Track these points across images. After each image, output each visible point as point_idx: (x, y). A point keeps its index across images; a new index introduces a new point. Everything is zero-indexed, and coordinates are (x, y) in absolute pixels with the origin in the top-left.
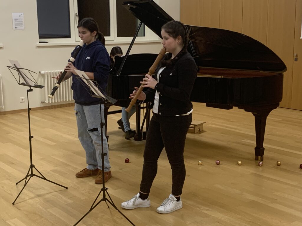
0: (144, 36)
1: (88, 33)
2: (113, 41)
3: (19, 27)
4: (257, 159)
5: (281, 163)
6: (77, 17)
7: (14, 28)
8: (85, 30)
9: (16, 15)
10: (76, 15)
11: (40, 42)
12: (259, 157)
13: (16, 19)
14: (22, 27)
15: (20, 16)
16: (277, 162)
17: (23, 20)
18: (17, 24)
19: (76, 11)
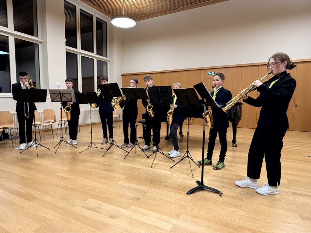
6: (82, 87)
13: (57, 85)
17: (60, 86)
19: (81, 84)
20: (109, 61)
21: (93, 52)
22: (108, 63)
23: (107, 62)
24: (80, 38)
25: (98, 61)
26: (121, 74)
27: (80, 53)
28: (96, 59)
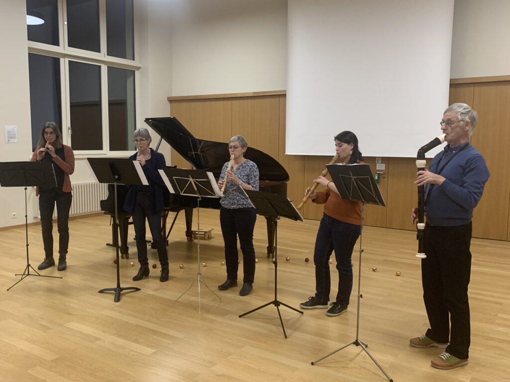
2: (106, 154)
3: (11, 140)
4: (268, 257)
5: (289, 259)
6: (70, 131)
7: (7, 141)
9: (9, 128)
10: (69, 129)
12: (271, 255)
13: (9, 132)
14: (16, 140)
15: (13, 129)
16: (287, 258)
17: (16, 133)
18: (9, 137)
19: (69, 125)
20: (138, 68)
21: (99, 51)
22: (137, 73)
23: (134, 71)
24: (66, 23)
25: (112, 70)
26: (168, 98)
27: (65, 56)
28: (106, 67)
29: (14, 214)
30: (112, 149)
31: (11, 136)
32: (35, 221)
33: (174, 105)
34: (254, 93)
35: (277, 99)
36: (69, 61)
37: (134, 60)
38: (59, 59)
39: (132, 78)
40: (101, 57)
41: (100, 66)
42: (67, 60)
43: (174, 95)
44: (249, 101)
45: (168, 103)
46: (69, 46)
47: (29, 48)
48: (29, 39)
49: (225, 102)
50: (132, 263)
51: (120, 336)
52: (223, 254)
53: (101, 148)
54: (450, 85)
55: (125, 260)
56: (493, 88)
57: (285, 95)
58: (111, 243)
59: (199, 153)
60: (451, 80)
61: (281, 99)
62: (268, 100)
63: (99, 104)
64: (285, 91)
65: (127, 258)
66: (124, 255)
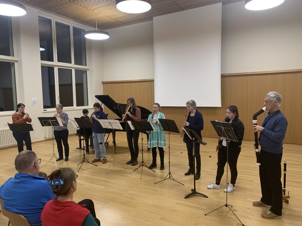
0: (88, 105)
1: (98, 109)
3: (34, 104)
4: (148, 151)
6: (59, 99)
8: (97, 108)
9: (33, 99)
11: (44, 110)
12: (149, 150)
13: (33, 101)
14: (36, 104)
15: (35, 99)
17: (36, 101)
18: (33, 103)
19: (59, 96)
20: (88, 69)
21: (71, 63)
22: (88, 71)
23: (86, 71)
24: (56, 51)
25: (77, 71)
26: (102, 82)
27: (56, 66)
28: (74, 70)
29: (36, 136)
30: (77, 106)
31: (34, 102)
32: (45, 139)
33: (105, 85)
34: (140, 80)
35: (150, 83)
36: (58, 68)
37: (86, 66)
38: (54, 68)
39: (86, 73)
40: (72, 65)
41: (71, 70)
42: (57, 68)
43: (104, 81)
44: (138, 83)
45: (102, 84)
46: (58, 61)
47: (41, 64)
48: (42, 59)
49: (128, 84)
50: (91, 156)
51: (91, 183)
52: (129, 150)
53: (73, 106)
54: (221, 76)
55: (88, 155)
56: (238, 78)
57: (153, 81)
58: (79, 147)
59: (117, 108)
60: (221, 74)
61: (152, 82)
62: (146, 83)
63: (71, 85)
64: (154, 79)
65: (89, 154)
66: (88, 152)
